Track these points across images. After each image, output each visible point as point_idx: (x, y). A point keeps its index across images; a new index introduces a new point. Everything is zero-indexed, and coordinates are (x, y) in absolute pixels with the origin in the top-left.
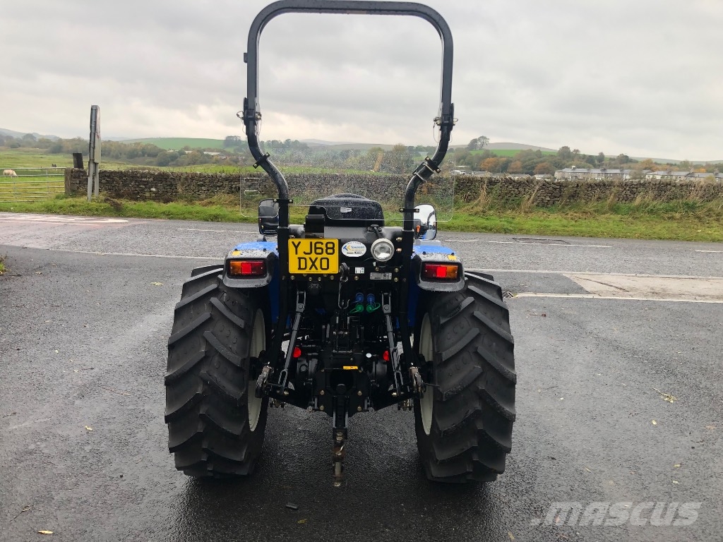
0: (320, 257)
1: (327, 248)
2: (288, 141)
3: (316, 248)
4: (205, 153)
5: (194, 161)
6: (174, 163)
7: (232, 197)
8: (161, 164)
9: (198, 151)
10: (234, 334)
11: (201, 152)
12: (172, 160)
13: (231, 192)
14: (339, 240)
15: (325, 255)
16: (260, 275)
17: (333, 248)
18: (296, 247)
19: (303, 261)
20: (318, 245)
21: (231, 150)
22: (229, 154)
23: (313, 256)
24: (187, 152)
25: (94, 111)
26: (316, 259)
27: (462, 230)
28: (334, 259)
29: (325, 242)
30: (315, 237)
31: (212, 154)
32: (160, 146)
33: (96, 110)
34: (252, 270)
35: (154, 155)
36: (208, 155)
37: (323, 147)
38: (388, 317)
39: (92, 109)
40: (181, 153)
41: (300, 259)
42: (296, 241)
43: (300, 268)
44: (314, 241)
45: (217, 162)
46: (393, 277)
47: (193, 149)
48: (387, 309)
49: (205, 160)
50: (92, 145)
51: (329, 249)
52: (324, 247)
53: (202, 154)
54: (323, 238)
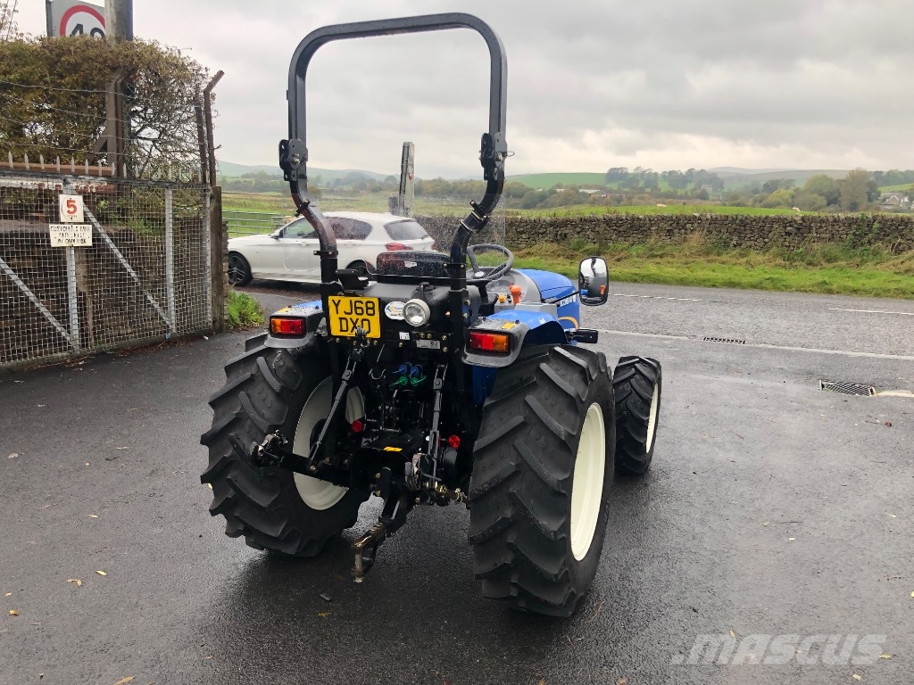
0: (361, 318)
1: (368, 308)
2: (690, 171)
3: (356, 308)
4: (580, 191)
5: (567, 201)
6: (543, 204)
7: (555, 246)
8: (527, 207)
9: (572, 189)
10: (271, 397)
11: (575, 189)
12: (541, 201)
13: (555, 240)
14: (379, 299)
15: (365, 316)
16: (301, 336)
17: (373, 308)
18: (337, 305)
19: (344, 322)
20: (358, 305)
21: (614, 186)
22: (611, 191)
23: (354, 317)
24: (558, 190)
25: (406, 149)
26: (357, 319)
27: (877, 295)
28: (375, 321)
29: (365, 300)
30: (354, 295)
31: (590, 192)
32: (528, 185)
33: (408, 147)
34: (292, 329)
35: (520, 196)
36: (584, 194)
37: (739, 177)
38: (438, 394)
39: (404, 147)
40: (552, 192)
41: (341, 319)
42: (336, 298)
43: (341, 330)
44: (354, 299)
45: (594, 202)
46: (442, 347)
47: (567, 187)
48: (438, 383)
49: (581, 199)
50: (403, 188)
51: (369, 308)
52: (364, 306)
53: (577, 192)
54: (363, 296)
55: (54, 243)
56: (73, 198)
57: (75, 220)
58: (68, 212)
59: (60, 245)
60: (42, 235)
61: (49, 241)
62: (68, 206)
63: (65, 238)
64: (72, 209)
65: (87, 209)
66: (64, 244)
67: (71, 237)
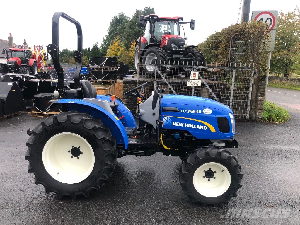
55: (188, 85)
56: (195, 72)
57: (195, 79)
58: (193, 76)
59: (189, 85)
60: (185, 83)
61: (186, 84)
62: (194, 75)
63: (191, 84)
64: (195, 76)
65: (200, 76)
66: (191, 85)
67: (193, 83)
